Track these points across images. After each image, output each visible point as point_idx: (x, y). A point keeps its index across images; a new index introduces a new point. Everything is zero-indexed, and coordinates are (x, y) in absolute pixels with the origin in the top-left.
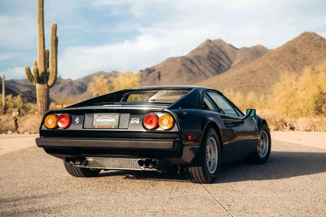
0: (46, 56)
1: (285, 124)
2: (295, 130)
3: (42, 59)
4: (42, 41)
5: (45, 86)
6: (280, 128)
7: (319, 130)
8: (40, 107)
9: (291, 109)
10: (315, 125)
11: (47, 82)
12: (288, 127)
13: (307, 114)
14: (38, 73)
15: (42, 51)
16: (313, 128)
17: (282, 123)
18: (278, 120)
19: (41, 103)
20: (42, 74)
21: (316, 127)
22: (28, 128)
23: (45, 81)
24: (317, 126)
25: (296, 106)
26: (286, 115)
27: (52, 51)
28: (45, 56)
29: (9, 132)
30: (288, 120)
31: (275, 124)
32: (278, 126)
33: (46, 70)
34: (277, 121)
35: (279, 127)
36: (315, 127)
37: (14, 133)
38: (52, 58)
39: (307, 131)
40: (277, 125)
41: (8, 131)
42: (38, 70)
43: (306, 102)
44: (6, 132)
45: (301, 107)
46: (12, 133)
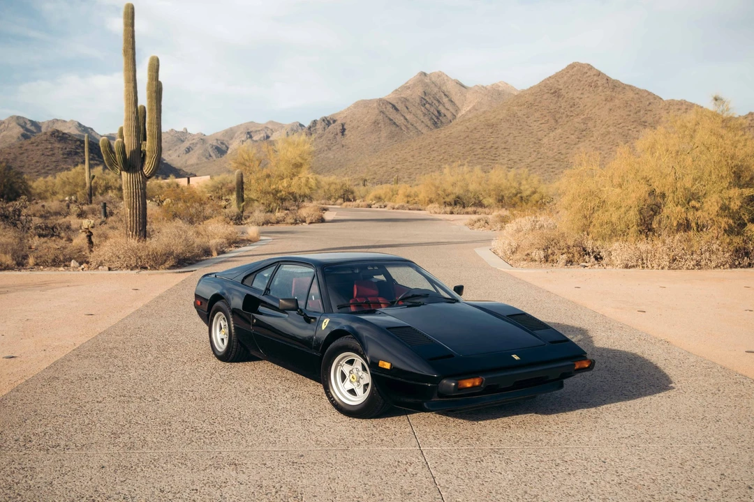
0: (141, 119)
1: (584, 250)
2: (603, 262)
3: (133, 123)
4: (131, 89)
5: (139, 177)
6: (576, 258)
7: (650, 266)
8: (128, 215)
9: (594, 222)
10: (644, 256)
11: (142, 169)
12: (593, 259)
13: (624, 233)
14: (124, 152)
15: (132, 109)
16: (640, 261)
17: (579, 249)
18: (571, 243)
19: (130, 209)
20: (132, 153)
21: (645, 261)
22: (106, 258)
23: (139, 167)
24: (647, 259)
25: (605, 218)
26: (585, 233)
27: (151, 110)
28: (137, 119)
29: (73, 263)
30: (589, 245)
31: (565, 250)
32: (571, 255)
33: (139, 146)
34: (569, 244)
35: (573, 256)
36: (643, 260)
37: (82, 266)
38: (150, 123)
39: (627, 267)
40: (569, 253)
41: (70, 260)
42: (124, 146)
43: (623, 210)
44: (67, 263)
45: (614, 219)
46: (78, 264)
